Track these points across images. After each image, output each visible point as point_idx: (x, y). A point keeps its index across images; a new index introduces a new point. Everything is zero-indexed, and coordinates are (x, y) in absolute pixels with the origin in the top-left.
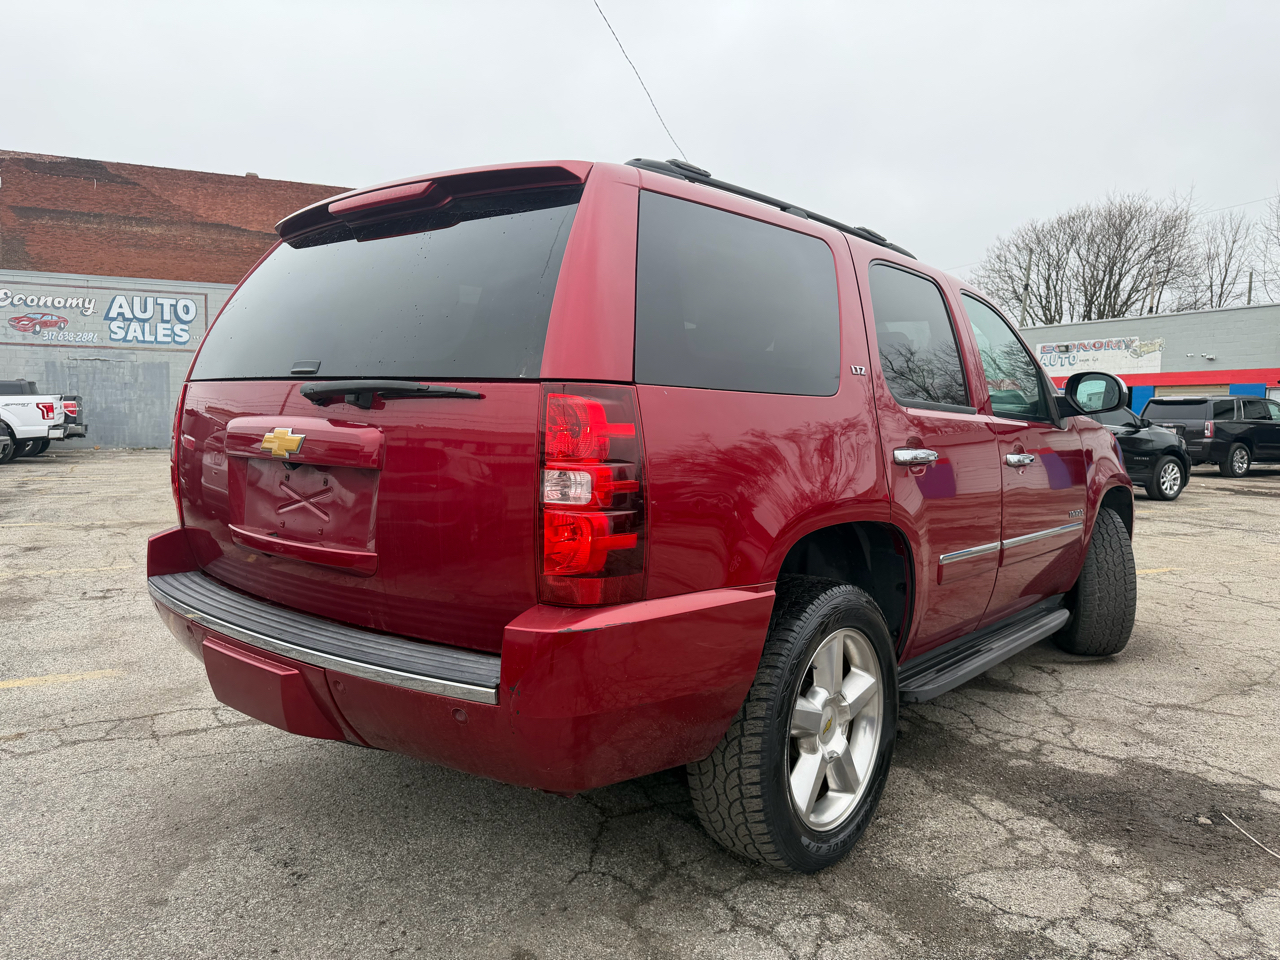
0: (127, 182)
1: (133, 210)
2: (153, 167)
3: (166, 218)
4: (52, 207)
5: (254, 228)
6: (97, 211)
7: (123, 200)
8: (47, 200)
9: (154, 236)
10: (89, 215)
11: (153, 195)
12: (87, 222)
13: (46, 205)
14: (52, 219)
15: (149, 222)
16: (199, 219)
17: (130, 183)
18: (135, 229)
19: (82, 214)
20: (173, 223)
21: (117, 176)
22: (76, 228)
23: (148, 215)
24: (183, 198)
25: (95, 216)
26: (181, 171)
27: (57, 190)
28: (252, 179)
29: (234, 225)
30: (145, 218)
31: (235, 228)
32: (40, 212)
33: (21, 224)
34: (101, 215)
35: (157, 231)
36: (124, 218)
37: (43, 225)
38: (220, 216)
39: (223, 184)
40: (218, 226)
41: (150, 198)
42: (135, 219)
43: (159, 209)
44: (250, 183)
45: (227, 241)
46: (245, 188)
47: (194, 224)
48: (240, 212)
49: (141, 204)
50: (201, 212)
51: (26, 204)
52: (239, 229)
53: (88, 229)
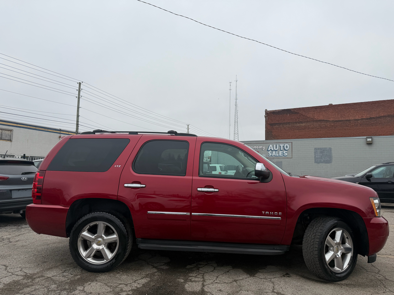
0: (296, 113)
1: (297, 120)
2: (303, 108)
3: (306, 121)
4: (278, 123)
5: (331, 119)
6: (288, 122)
7: (295, 118)
8: (277, 121)
9: (303, 126)
10: (286, 123)
11: (303, 115)
12: (286, 125)
13: (277, 122)
14: (278, 125)
15: (302, 122)
16: (315, 120)
17: (297, 113)
18: (298, 125)
19: (285, 123)
20: (308, 122)
21: (294, 112)
22: (283, 127)
23: (301, 121)
24: (311, 114)
25: (288, 123)
26: (310, 107)
27: (279, 118)
28: (331, 105)
29: (325, 120)
30: (301, 122)
31: (325, 121)
32: (275, 124)
33: (271, 128)
34: (289, 123)
35: (303, 125)
36: (295, 122)
37: (276, 127)
38: (321, 118)
39: (322, 109)
40: (320, 121)
41: (302, 116)
42: (298, 122)
43: (304, 118)
44: (331, 107)
45: (323, 125)
46: (328, 109)
47: (314, 121)
48: (327, 116)
49: (299, 118)
50: (316, 117)
51: (272, 123)
52: (327, 120)
53: (286, 127)
